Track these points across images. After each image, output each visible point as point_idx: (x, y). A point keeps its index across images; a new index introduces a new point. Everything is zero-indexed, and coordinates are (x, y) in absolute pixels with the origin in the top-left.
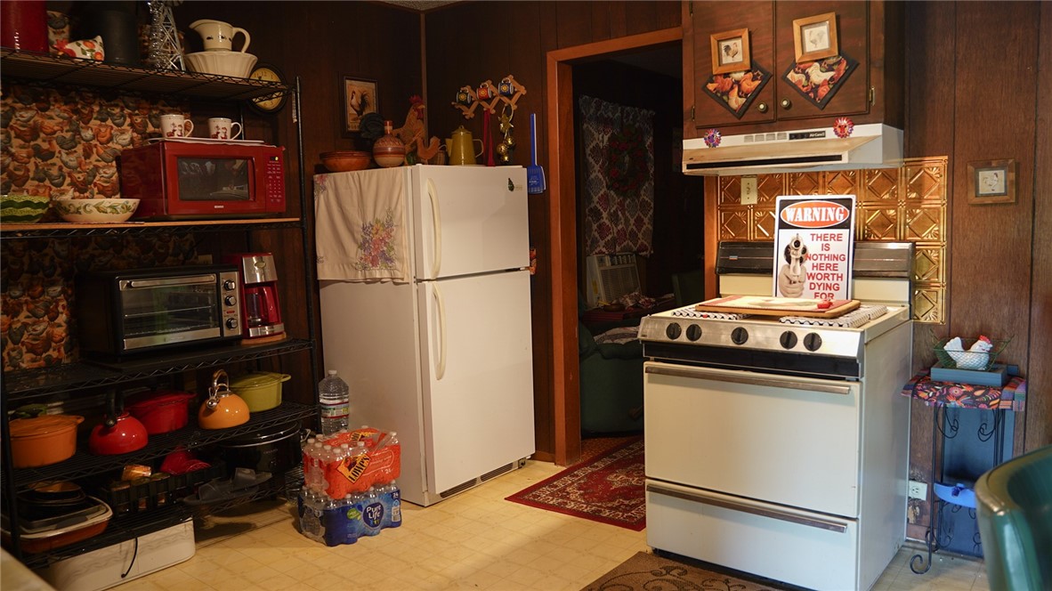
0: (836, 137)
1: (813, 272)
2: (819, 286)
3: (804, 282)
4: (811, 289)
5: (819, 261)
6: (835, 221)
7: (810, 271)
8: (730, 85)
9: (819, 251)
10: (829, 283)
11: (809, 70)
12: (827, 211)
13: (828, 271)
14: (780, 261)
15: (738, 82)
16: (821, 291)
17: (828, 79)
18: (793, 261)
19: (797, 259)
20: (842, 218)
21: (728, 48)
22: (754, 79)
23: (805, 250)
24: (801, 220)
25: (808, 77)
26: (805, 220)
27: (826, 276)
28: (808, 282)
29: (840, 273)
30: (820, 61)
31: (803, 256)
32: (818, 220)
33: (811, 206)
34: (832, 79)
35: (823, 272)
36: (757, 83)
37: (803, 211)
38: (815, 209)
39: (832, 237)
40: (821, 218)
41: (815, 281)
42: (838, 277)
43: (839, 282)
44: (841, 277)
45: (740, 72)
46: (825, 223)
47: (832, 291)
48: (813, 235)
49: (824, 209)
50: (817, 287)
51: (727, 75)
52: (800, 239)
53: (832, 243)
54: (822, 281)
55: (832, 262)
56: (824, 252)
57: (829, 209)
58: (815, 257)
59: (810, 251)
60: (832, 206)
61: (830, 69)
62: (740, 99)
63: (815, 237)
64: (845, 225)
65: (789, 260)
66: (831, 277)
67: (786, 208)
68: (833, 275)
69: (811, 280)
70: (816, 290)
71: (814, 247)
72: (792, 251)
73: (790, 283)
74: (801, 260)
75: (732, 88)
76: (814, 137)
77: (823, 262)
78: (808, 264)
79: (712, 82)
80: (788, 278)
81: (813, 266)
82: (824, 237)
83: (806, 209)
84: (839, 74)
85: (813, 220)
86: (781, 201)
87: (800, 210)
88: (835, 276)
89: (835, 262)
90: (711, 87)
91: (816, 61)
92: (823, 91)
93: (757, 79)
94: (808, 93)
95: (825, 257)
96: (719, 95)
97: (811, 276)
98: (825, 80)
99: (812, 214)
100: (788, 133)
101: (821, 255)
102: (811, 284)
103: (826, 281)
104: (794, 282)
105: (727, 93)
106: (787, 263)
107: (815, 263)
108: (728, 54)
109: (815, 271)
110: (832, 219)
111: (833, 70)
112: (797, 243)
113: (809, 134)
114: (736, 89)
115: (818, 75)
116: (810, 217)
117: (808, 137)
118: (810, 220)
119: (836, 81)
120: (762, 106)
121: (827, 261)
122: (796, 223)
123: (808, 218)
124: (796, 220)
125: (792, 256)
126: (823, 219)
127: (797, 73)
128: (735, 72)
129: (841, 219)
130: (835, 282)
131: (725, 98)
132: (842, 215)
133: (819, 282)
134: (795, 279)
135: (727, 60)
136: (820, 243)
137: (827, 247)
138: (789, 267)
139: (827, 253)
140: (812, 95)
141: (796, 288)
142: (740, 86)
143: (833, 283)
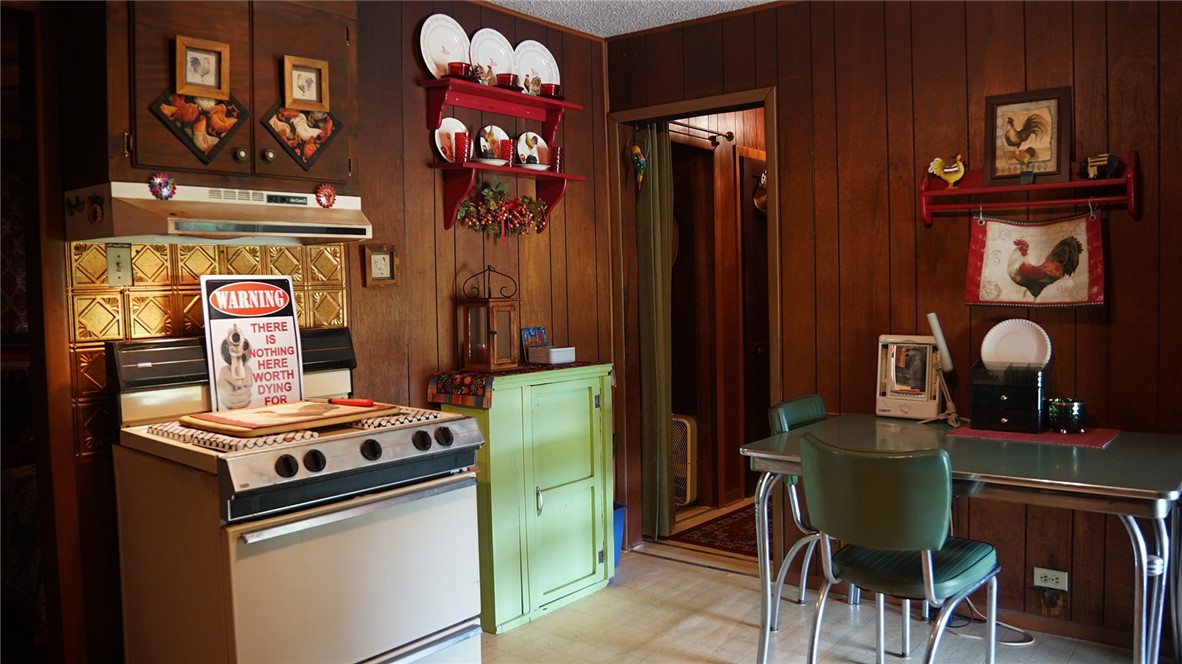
0: (318, 206)
1: (260, 372)
2: (269, 388)
3: (251, 386)
4: (260, 393)
5: (265, 358)
6: (276, 307)
7: (256, 370)
8: (195, 115)
9: (264, 346)
10: (279, 382)
11: (295, 121)
12: (265, 294)
13: (278, 369)
14: (217, 362)
15: (205, 114)
16: (272, 395)
17: (315, 136)
18: (234, 361)
19: (238, 358)
20: (282, 303)
21: (195, 61)
22: (229, 114)
23: (246, 345)
24: (236, 306)
25: (293, 129)
26: (242, 306)
27: (275, 375)
28: (255, 385)
29: (289, 369)
30: (307, 113)
31: (246, 352)
32: (257, 306)
33: (246, 289)
34: (319, 137)
35: (271, 371)
36: (233, 121)
37: (237, 295)
38: (251, 292)
39: (276, 326)
40: (259, 304)
41: (264, 383)
42: (289, 374)
43: (289, 381)
44: (292, 374)
45: (209, 99)
46: (265, 309)
47: (285, 393)
48: (254, 325)
49: (261, 292)
50: (267, 390)
51: (190, 99)
52: (239, 332)
53: (277, 334)
54: (272, 382)
55: (280, 357)
56: (270, 346)
57: (267, 292)
58: (260, 353)
59: (254, 346)
60: (269, 289)
61: (316, 126)
62: (209, 138)
63: (257, 327)
64: (287, 311)
65: (228, 360)
66: (281, 376)
67: (215, 292)
68: (283, 372)
69: (259, 383)
70: (266, 394)
71: (257, 341)
72: (231, 347)
73: (234, 390)
74: (244, 359)
75: (198, 120)
76: (296, 203)
77: (270, 358)
78: (253, 362)
79: (169, 103)
80: (230, 383)
81: (260, 365)
82: (266, 327)
83: (240, 293)
84: (326, 133)
85: (252, 306)
86: (207, 282)
87: (233, 293)
88: (286, 374)
89: (284, 356)
90: (167, 110)
91: (302, 112)
92: (310, 149)
93: (233, 116)
94: (293, 149)
95: (272, 352)
96: (179, 124)
97: (258, 377)
98: (312, 137)
99: (248, 299)
100: (266, 193)
101: (267, 349)
102: (259, 387)
103: (276, 381)
104: (239, 388)
105: (193, 125)
106: (226, 364)
107: (261, 359)
108: (195, 71)
109: (263, 371)
110: (273, 305)
111: (318, 127)
112: (236, 337)
113: (289, 198)
114: (204, 123)
115: (306, 131)
116: (246, 302)
117: (289, 202)
118: (247, 306)
119: (323, 140)
120: (243, 154)
121: (274, 357)
122: (231, 311)
123: (244, 304)
124: (230, 307)
125: (232, 354)
126: (263, 305)
127: (280, 120)
128: (202, 98)
129: (282, 305)
130: (286, 380)
131: (188, 131)
132: (282, 300)
133: (269, 383)
134: (240, 383)
135: (193, 77)
136: (264, 334)
137: (272, 340)
138: (230, 369)
139: (273, 346)
140: (298, 151)
141: (242, 395)
142: (209, 119)
143: (284, 382)
